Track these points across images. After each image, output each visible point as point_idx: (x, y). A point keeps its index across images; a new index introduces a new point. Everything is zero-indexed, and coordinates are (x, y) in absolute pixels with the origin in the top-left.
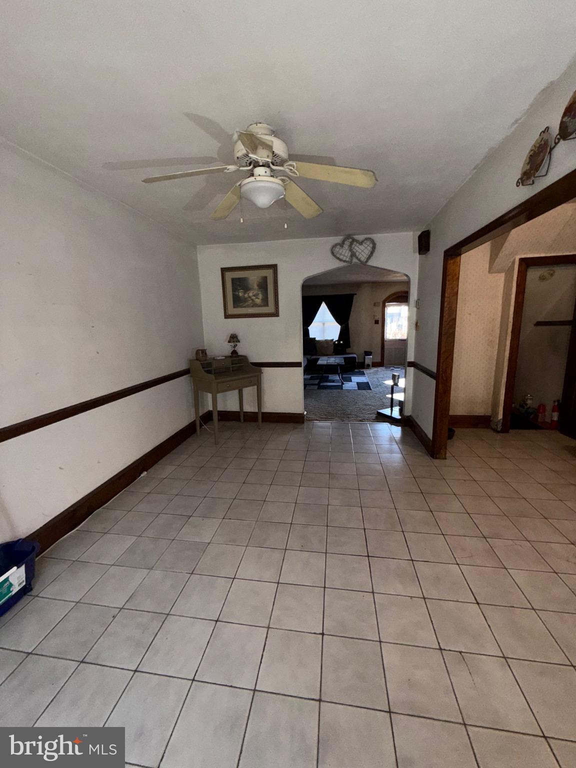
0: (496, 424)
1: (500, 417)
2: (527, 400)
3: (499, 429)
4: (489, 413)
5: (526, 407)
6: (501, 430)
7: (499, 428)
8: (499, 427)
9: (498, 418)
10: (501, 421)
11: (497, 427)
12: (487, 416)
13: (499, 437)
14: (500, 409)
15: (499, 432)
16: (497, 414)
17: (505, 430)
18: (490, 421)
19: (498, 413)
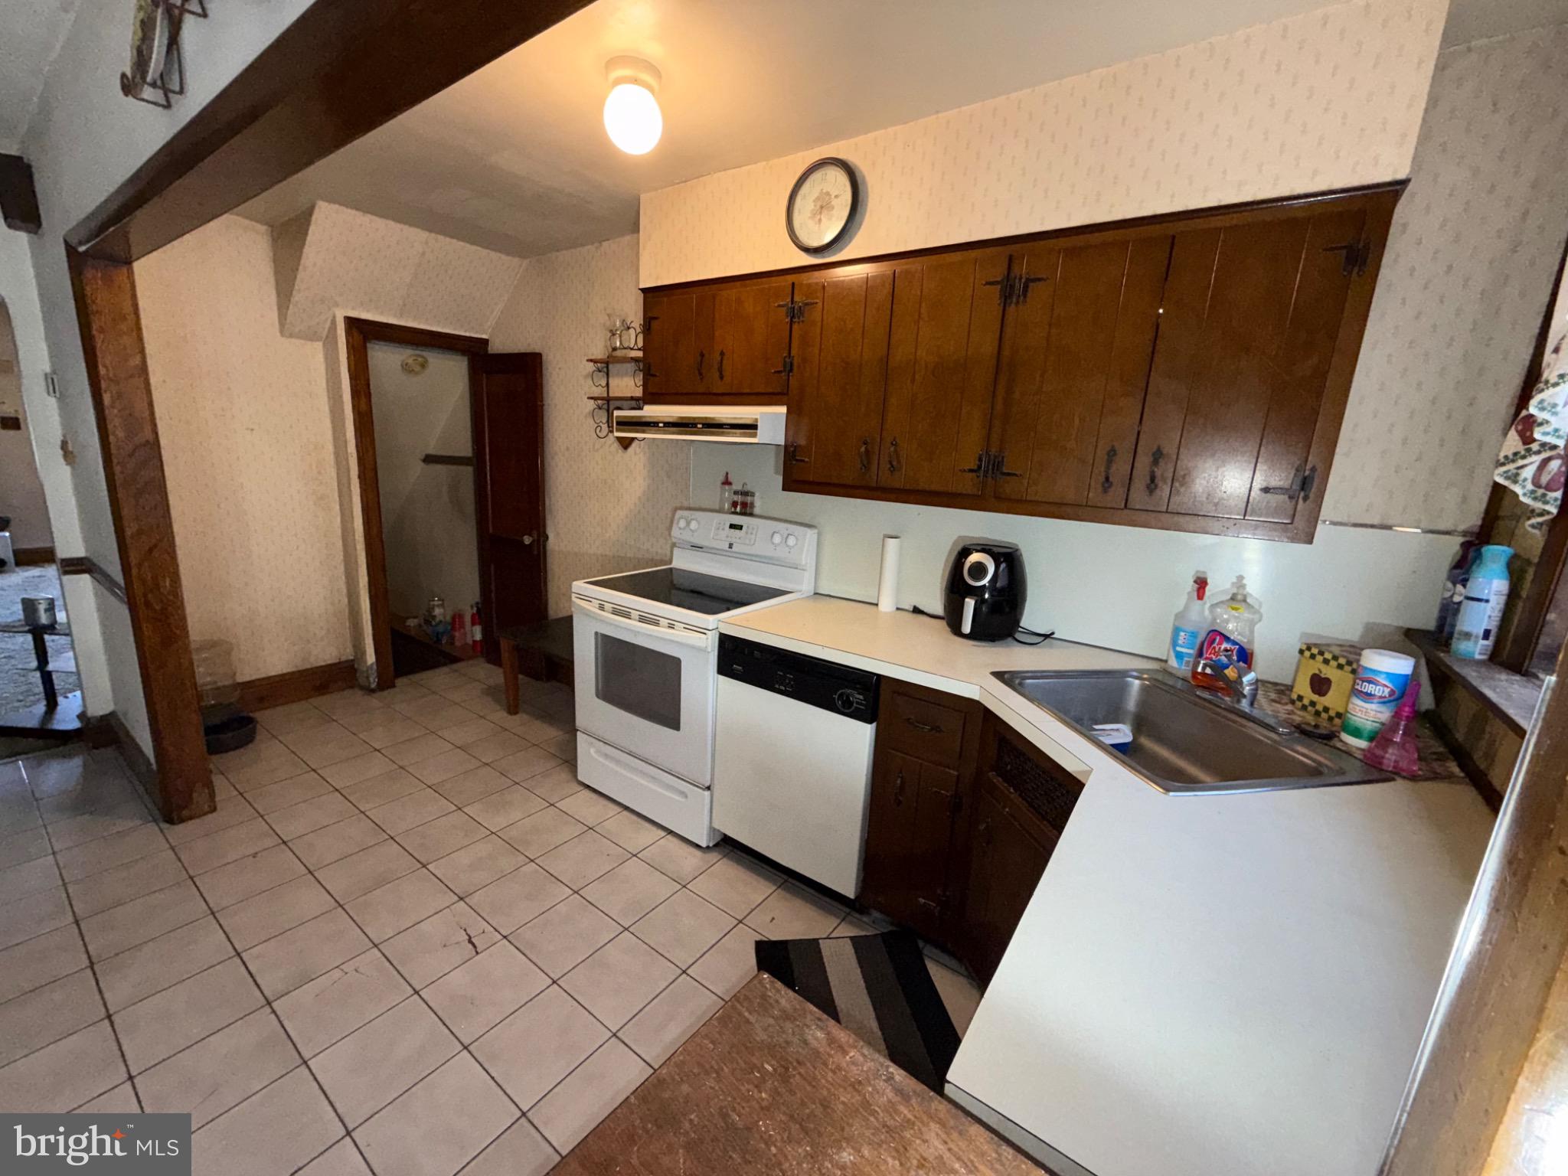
0: (365, 675)
1: (371, 658)
2: (433, 608)
3: (373, 686)
4: (348, 654)
5: (433, 623)
6: (378, 684)
7: (373, 682)
8: (371, 680)
9: (366, 662)
10: (375, 667)
11: (370, 683)
12: (347, 661)
13: (374, 701)
14: (366, 642)
15: (373, 691)
16: (364, 653)
17: (386, 683)
18: (356, 670)
19: (365, 651)
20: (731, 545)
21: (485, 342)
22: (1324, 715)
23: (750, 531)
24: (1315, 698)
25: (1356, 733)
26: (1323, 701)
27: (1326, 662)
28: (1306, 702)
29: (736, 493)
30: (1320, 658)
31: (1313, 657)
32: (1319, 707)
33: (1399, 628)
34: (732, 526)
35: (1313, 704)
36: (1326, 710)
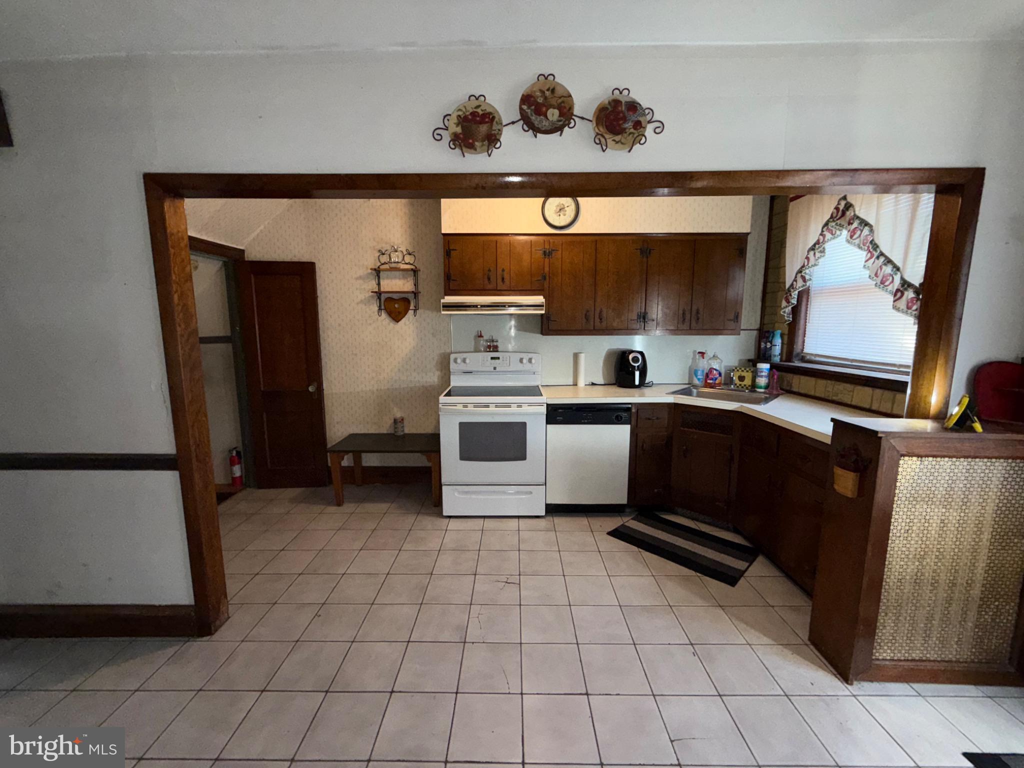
20: (495, 368)
21: (243, 251)
22: (745, 387)
23: (505, 359)
24: (741, 383)
25: (761, 388)
26: (743, 383)
27: (743, 371)
28: (738, 385)
29: (487, 341)
30: (740, 370)
31: (738, 370)
32: (743, 385)
33: (746, 360)
34: (492, 358)
35: (740, 385)
36: (745, 385)
